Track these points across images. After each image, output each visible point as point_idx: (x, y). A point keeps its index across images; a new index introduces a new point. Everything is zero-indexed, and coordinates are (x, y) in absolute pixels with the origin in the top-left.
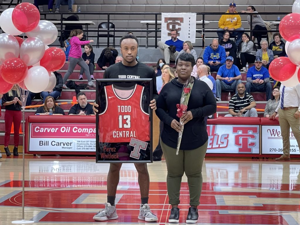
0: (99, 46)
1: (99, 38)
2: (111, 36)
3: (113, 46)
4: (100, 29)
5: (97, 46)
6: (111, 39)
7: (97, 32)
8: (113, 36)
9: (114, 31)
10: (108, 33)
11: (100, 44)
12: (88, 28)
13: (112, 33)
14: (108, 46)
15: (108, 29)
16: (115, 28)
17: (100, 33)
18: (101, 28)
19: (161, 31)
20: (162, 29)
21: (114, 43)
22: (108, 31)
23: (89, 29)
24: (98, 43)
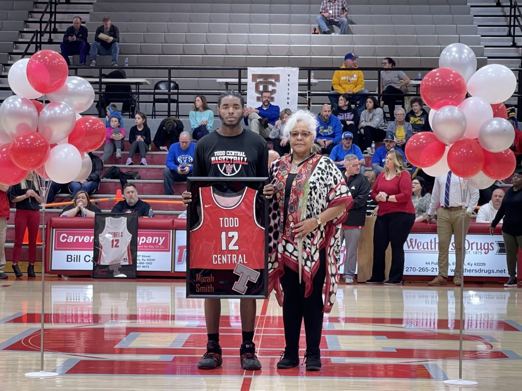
0: (155, 115)
1: (156, 104)
2: (174, 101)
3: (176, 116)
4: (156, 91)
5: (152, 115)
6: (173, 105)
7: (153, 96)
8: (176, 101)
9: (178, 94)
10: (169, 97)
11: (157, 113)
12: (139, 89)
13: (174, 97)
14: (169, 115)
15: (169, 91)
16: (180, 88)
17: (157, 97)
18: (159, 89)
19: (246, 95)
20: (247, 92)
21: (177, 111)
22: (169, 94)
23: (140, 91)
24: (154, 111)
